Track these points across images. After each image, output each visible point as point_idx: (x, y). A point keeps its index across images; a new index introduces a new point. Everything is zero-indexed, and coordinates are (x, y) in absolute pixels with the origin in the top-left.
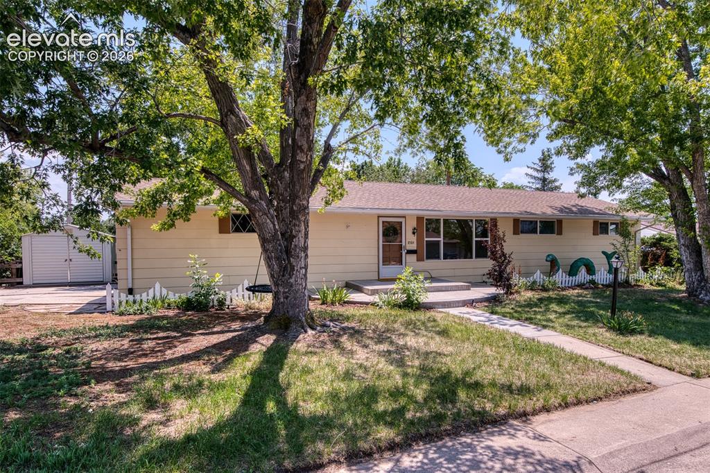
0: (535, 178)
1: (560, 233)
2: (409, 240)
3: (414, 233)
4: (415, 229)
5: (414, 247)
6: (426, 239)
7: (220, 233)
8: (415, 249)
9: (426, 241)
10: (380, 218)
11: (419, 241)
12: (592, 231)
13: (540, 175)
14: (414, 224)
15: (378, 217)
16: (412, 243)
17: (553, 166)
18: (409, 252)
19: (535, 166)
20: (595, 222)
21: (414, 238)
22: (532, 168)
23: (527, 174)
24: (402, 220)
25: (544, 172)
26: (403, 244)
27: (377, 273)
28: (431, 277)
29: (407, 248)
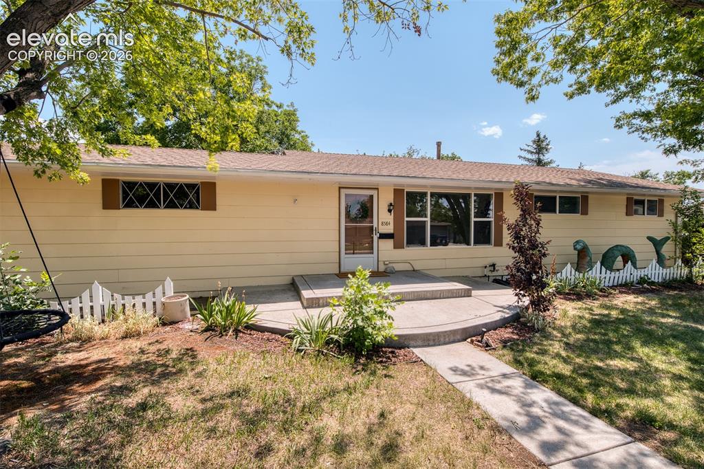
0: (528, 160)
1: (585, 212)
2: (384, 220)
3: (390, 211)
4: (391, 204)
5: (389, 229)
6: (406, 219)
7: (104, 208)
8: (392, 231)
9: (407, 221)
10: (342, 190)
11: (398, 222)
12: (625, 211)
13: (534, 157)
14: (391, 199)
15: (340, 188)
16: (387, 224)
17: (549, 147)
18: (383, 236)
19: (529, 148)
20: (629, 200)
21: (390, 218)
22: (525, 150)
23: (520, 157)
24: (374, 193)
25: (539, 154)
26: (375, 225)
27: (338, 264)
28: (414, 270)
29: (381, 231)
